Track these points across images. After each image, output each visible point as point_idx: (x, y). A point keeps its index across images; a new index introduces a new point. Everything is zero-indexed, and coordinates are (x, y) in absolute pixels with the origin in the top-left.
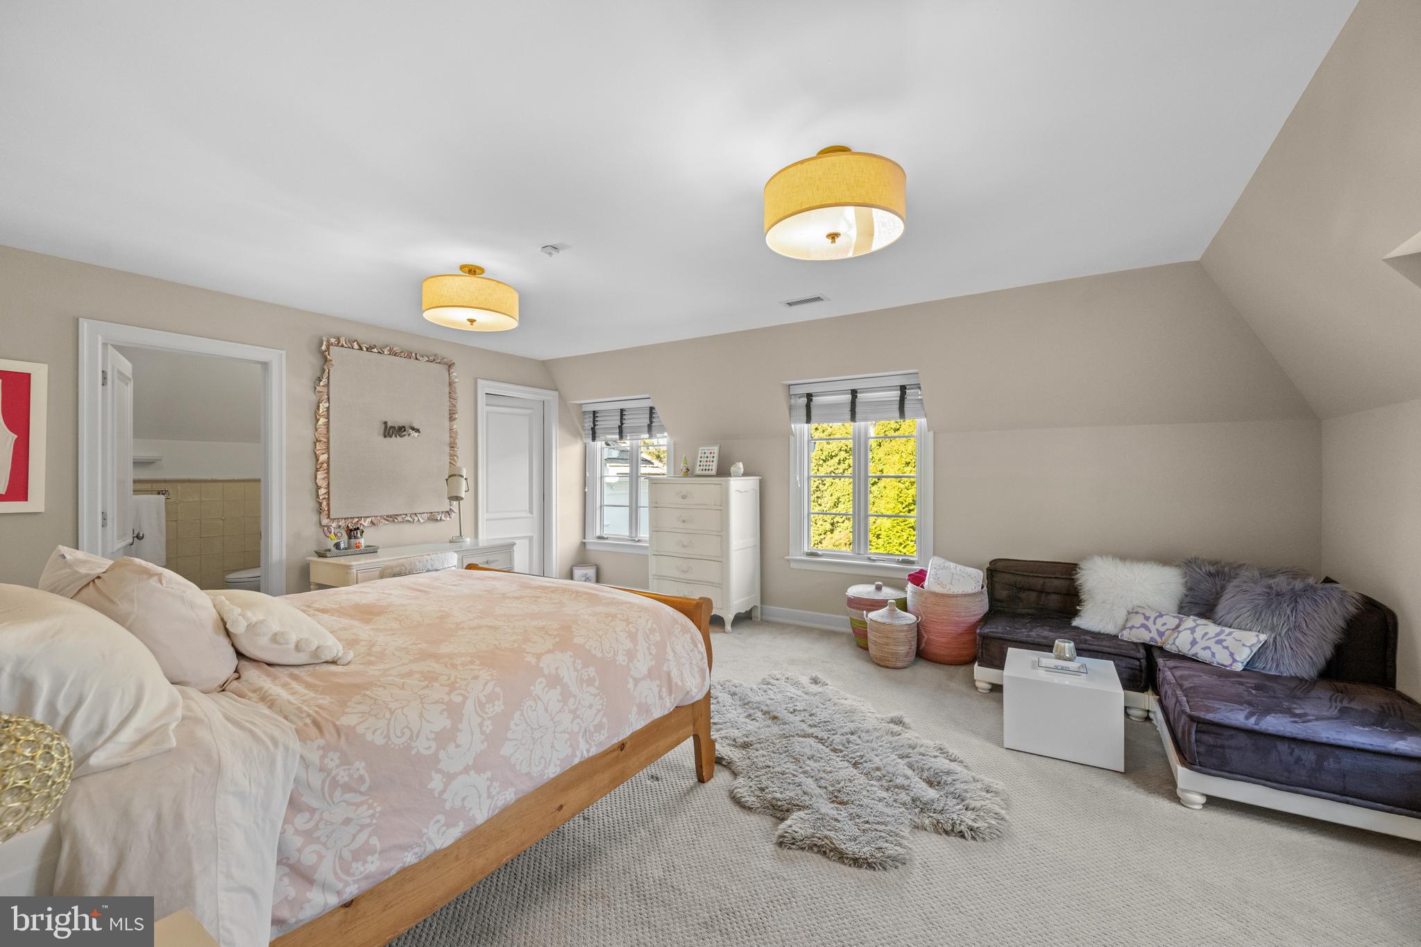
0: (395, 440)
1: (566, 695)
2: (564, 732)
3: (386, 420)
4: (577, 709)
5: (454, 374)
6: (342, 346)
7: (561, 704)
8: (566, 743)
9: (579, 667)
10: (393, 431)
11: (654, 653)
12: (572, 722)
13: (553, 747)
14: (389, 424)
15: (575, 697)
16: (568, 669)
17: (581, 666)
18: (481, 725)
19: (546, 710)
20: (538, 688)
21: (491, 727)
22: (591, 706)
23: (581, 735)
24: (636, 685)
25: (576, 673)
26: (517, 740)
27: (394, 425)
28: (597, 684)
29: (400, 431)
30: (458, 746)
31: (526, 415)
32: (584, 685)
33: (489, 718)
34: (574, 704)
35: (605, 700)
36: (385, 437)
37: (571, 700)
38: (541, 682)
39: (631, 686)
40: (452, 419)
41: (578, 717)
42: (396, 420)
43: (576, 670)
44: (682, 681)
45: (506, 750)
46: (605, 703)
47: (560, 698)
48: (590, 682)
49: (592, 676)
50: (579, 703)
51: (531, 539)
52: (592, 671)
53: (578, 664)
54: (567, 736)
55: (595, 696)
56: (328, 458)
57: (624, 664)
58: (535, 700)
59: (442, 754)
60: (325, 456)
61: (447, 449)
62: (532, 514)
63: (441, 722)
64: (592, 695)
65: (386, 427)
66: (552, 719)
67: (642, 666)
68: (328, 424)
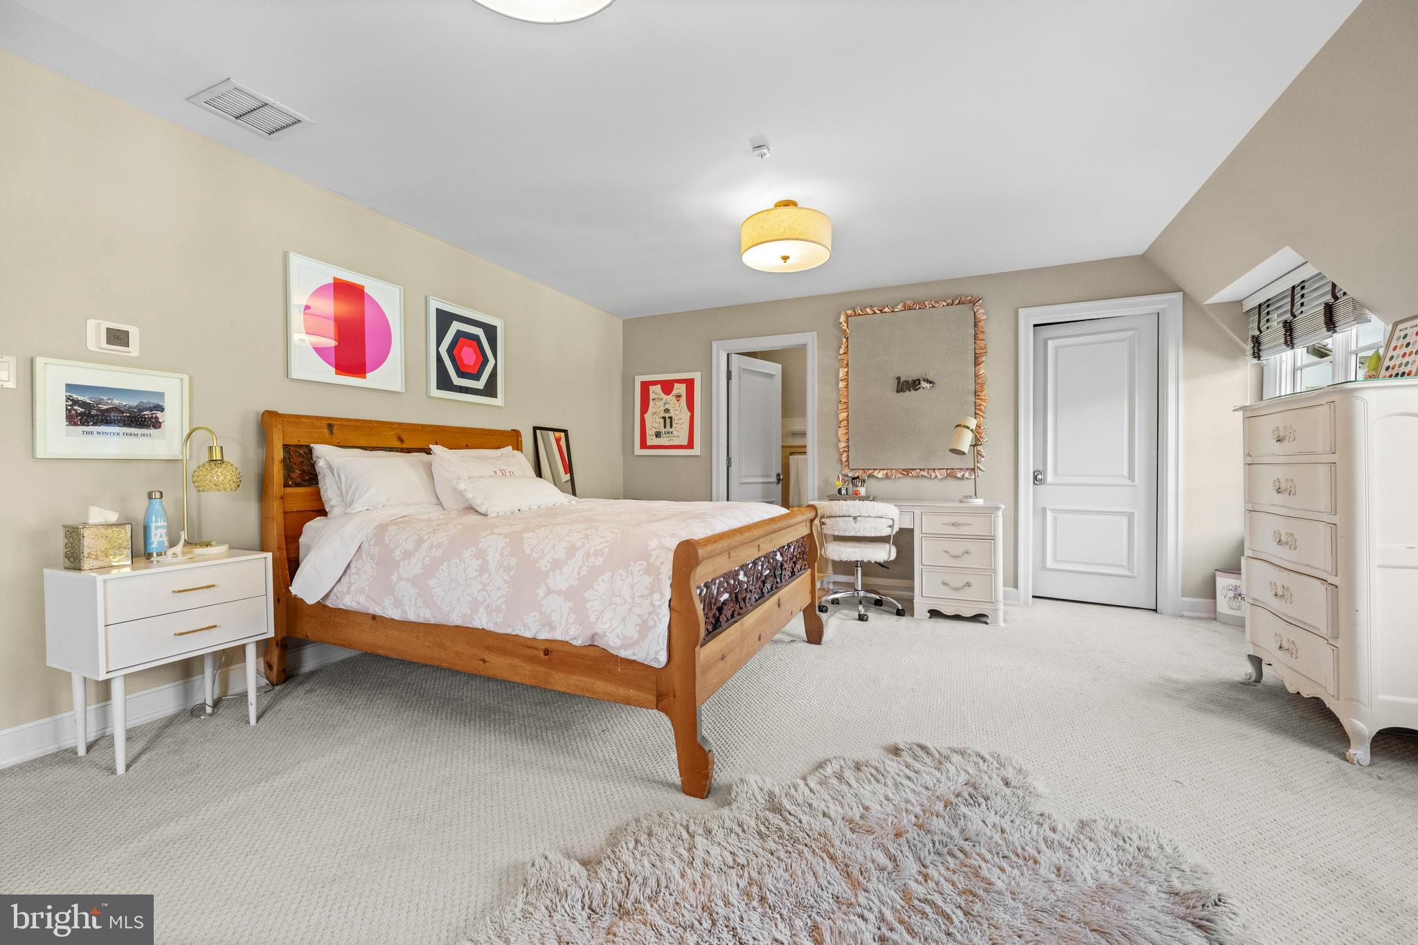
0: (910, 395)
1: (483, 569)
2: (470, 594)
3: (900, 376)
4: (487, 584)
5: (981, 311)
6: (859, 315)
7: (477, 573)
8: (468, 603)
9: (505, 554)
10: (907, 385)
11: (582, 574)
12: (479, 592)
13: (459, 600)
14: (902, 379)
15: (490, 574)
16: (496, 551)
17: (508, 553)
18: (424, 558)
19: (465, 571)
20: (467, 554)
21: (428, 563)
22: (499, 589)
23: (483, 606)
24: (547, 595)
25: (500, 557)
26: (440, 580)
27: (907, 380)
28: (511, 574)
29: (914, 385)
30: (409, 563)
31: (1124, 340)
32: (502, 570)
33: (430, 557)
34: (487, 579)
35: (512, 590)
36: (897, 392)
37: (486, 575)
38: (472, 551)
39: (541, 592)
40: (977, 363)
41: (486, 591)
42: (909, 374)
43: (501, 554)
44: (597, 619)
45: (432, 582)
46: (510, 593)
47: (478, 568)
48: (507, 569)
49: (511, 565)
50: (491, 580)
51: (1130, 516)
52: (513, 561)
53: (506, 551)
54: (471, 599)
55: (506, 582)
56: (848, 416)
57: (544, 569)
58: (461, 560)
59: (402, 563)
60: (845, 414)
61: (972, 399)
62: (1133, 481)
63: (410, 545)
64: (503, 579)
65: (899, 383)
66: (466, 580)
67: (561, 581)
68: (847, 387)
